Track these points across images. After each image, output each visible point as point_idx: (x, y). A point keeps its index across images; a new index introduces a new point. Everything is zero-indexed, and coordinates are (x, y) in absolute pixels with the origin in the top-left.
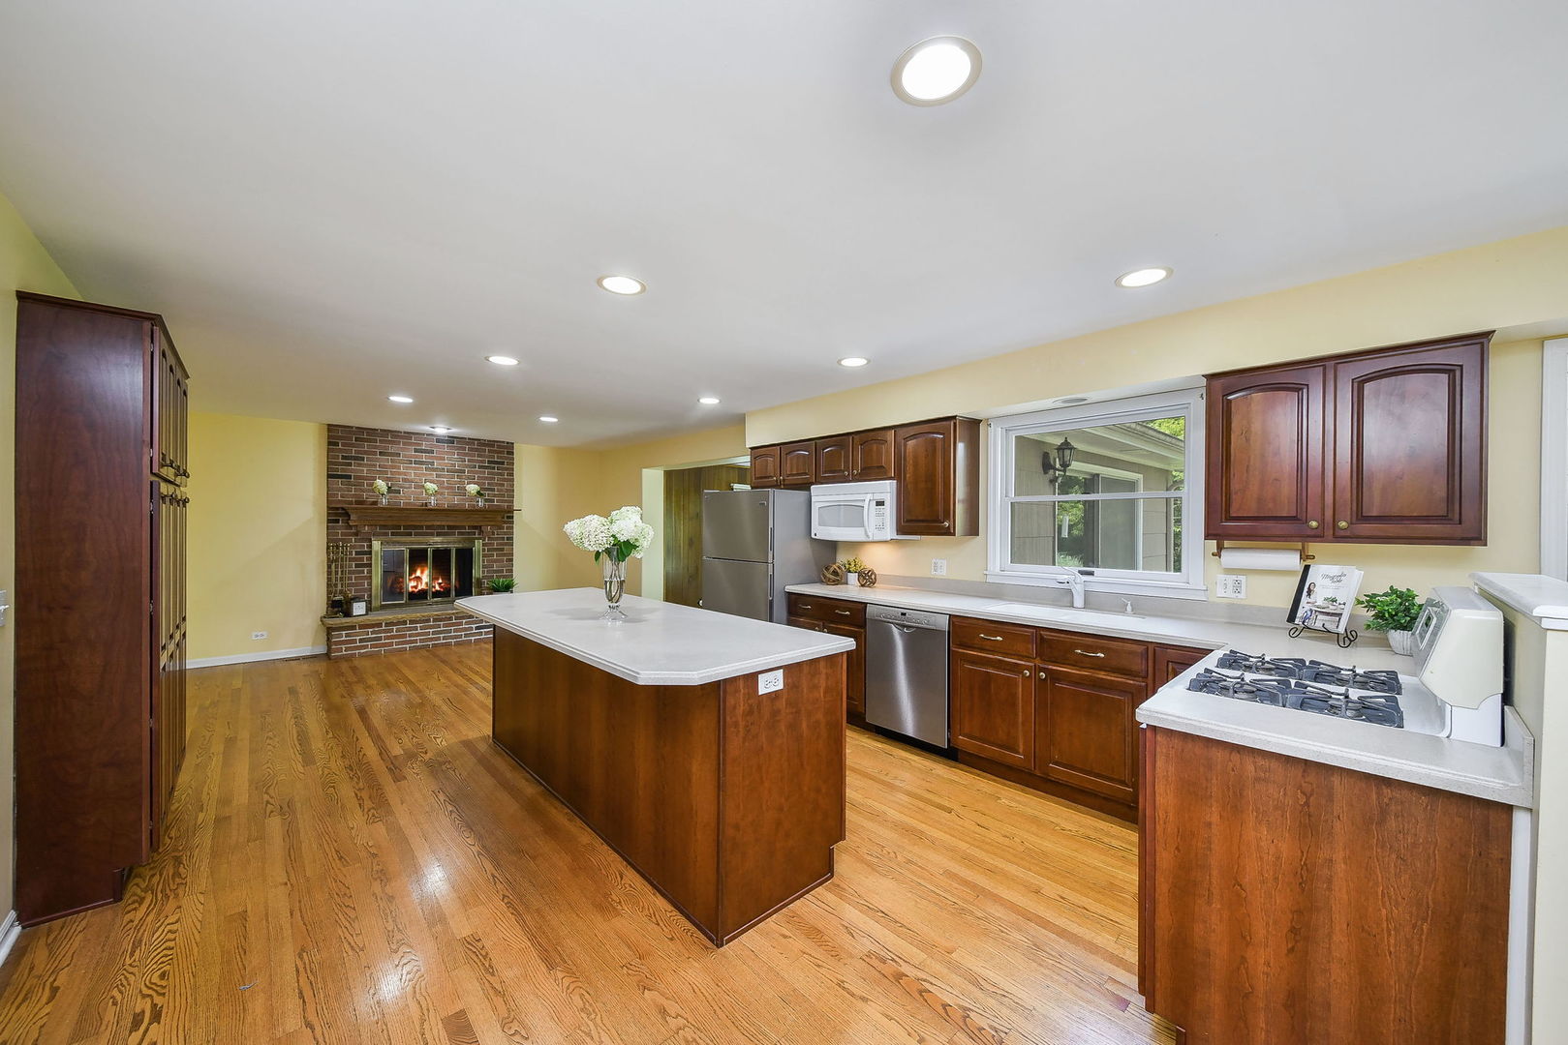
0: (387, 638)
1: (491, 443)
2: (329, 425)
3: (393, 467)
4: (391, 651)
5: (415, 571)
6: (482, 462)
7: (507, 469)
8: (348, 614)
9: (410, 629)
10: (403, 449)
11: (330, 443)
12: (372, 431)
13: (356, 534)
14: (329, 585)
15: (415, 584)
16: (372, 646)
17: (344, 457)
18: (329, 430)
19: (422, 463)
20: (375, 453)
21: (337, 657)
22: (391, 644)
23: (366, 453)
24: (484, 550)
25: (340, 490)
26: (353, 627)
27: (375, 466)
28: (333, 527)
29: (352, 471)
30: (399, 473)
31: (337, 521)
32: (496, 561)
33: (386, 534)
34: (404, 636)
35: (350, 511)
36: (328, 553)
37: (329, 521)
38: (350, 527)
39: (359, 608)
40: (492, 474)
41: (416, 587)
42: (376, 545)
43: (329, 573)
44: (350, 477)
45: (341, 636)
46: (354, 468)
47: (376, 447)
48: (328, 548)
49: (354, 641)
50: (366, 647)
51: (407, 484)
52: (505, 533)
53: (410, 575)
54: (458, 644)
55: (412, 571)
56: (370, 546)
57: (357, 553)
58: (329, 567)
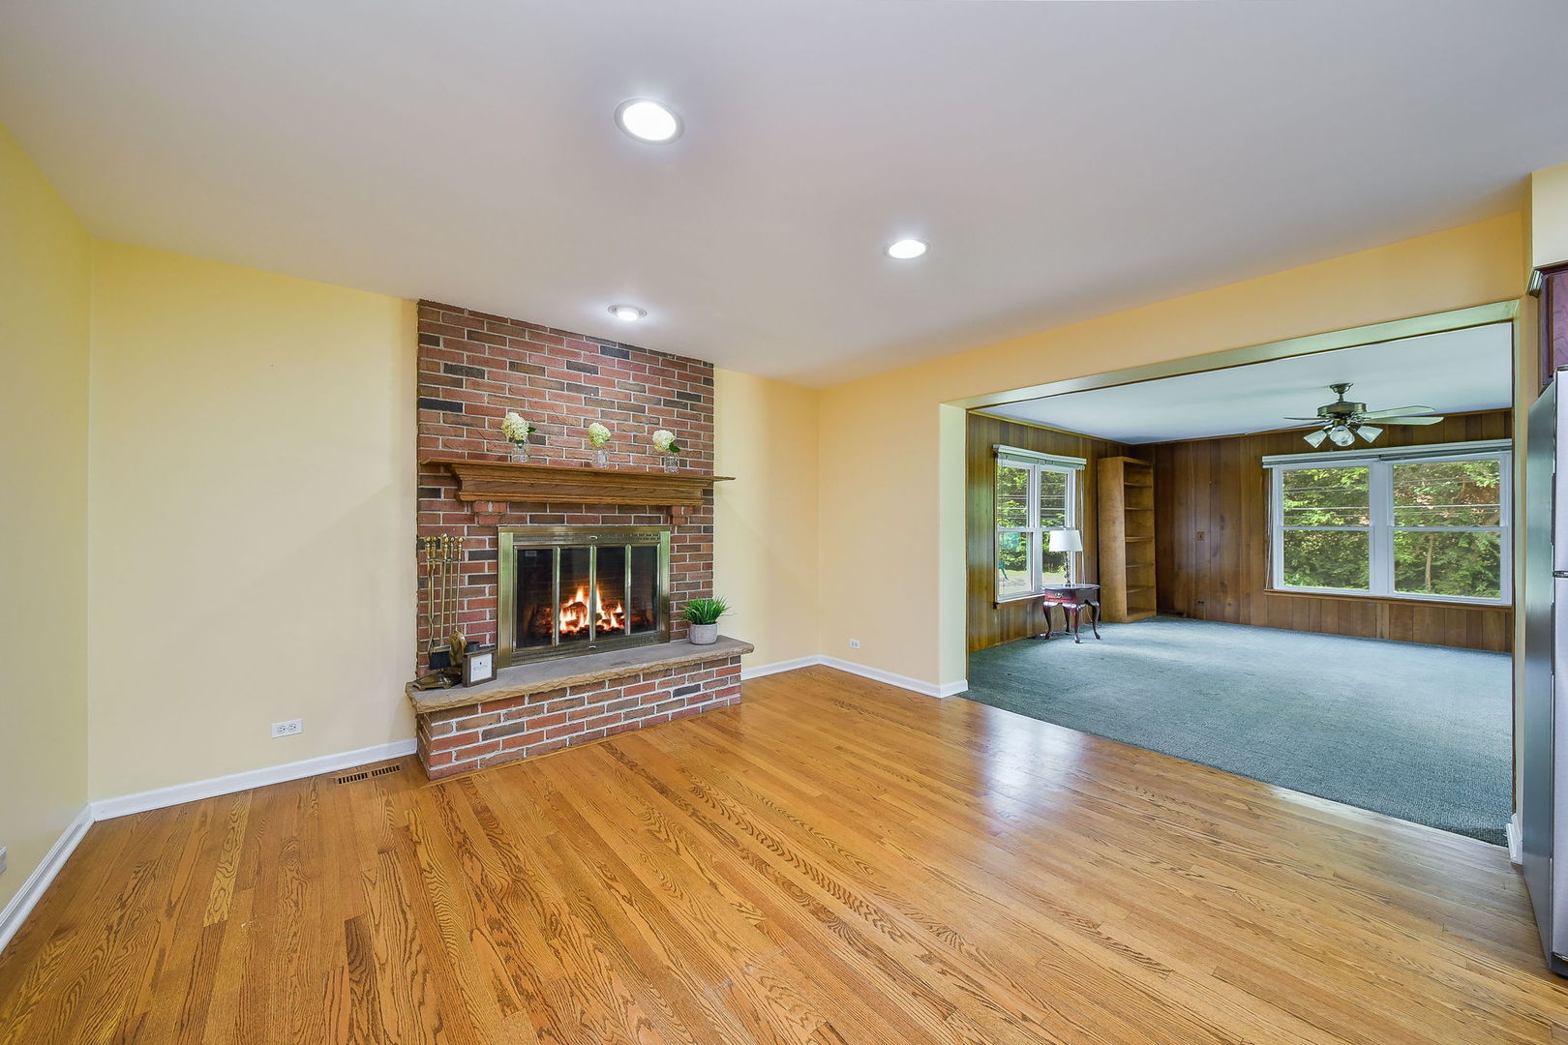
0: (533, 724)
1: (682, 362)
2: (422, 303)
3: (534, 394)
4: (540, 752)
5: (574, 593)
6: (668, 393)
7: (704, 409)
8: (459, 679)
9: (571, 704)
10: (550, 361)
11: (422, 339)
12: (496, 321)
13: (470, 519)
14: (421, 620)
15: (574, 618)
16: (507, 744)
17: (449, 369)
18: (421, 313)
19: (579, 389)
20: (501, 365)
21: (442, 774)
22: (539, 737)
23: (487, 362)
24: (672, 548)
25: (441, 431)
26: (470, 708)
27: (503, 388)
28: (430, 505)
29: (461, 395)
30: (544, 406)
31: (436, 493)
32: (690, 568)
33: (522, 520)
34: (561, 718)
35: (461, 473)
36: (420, 557)
37: (421, 493)
38: (461, 503)
39: (480, 667)
40: (684, 416)
41: (575, 623)
42: (507, 541)
43: (422, 595)
44: (457, 407)
45: (447, 729)
46: (467, 392)
47: (504, 353)
48: (420, 545)
49: (472, 738)
50: (493, 747)
51: (556, 428)
52: (703, 521)
53: (564, 599)
54: (649, 725)
55: (568, 592)
56: (495, 543)
57: (473, 556)
58: (422, 583)
